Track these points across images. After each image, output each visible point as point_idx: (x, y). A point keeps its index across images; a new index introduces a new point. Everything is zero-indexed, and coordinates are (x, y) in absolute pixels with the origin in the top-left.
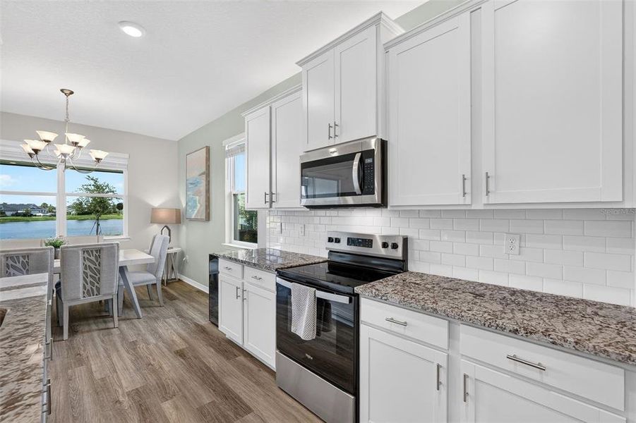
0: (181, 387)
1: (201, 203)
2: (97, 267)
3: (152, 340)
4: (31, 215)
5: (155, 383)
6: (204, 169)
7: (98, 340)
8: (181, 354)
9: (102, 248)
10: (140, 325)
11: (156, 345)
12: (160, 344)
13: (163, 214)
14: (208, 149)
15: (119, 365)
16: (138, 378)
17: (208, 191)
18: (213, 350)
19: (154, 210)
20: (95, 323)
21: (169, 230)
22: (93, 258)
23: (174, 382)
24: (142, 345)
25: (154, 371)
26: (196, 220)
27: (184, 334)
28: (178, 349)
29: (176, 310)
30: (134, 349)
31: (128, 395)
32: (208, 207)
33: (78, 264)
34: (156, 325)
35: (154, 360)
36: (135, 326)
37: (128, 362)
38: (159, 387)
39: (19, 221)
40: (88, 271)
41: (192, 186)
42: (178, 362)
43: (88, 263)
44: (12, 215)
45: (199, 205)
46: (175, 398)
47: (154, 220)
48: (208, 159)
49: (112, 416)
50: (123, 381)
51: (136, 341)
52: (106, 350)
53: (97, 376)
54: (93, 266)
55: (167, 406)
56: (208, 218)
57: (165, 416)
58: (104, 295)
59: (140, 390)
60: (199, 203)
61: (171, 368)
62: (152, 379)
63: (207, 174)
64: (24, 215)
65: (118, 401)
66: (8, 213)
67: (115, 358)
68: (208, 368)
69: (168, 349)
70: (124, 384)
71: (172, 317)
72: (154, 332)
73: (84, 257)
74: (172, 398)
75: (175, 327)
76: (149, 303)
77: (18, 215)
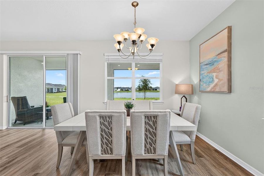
2: (154, 131)
4: (128, 91)
6: (226, 47)
9: (158, 115)
14: (230, 29)
17: (230, 66)
21: (186, 99)
22: (151, 123)
32: (230, 80)
33: (141, 127)
39: (126, 92)
43: (148, 127)
47: (177, 92)
48: (230, 37)
54: (151, 130)
56: (230, 90)
58: (159, 155)
60: (218, 79)
63: (229, 51)
64: (127, 90)
73: (145, 121)
77: (126, 90)
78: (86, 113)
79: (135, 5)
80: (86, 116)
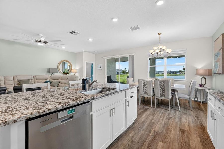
0: (171, 143)
1: (220, 65)
2: (164, 88)
3: (177, 120)
4: (177, 74)
5: (164, 134)
7: (162, 112)
8: (183, 131)
9: (165, 82)
10: (178, 114)
11: (177, 123)
12: (178, 123)
13: (201, 72)
14: (223, 35)
15: (160, 122)
16: (161, 129)
17: (223, 58)
18: (199, 140)
19: (197, 69)
20: (165, 107)
21: (205, 79)
22: (162, 85)
23: (170, 138)
24: (172, 120)
25: (168, 130)
26: (217, 74)
27: (192, 125)
28: (183, 129)
29: (197, 115)
30: (168, 120)
31: (154, 131)
33: (158, 86)
34: (183, 116)
35: (171, 127)
36: (176, 113)
37: (163, 122)
38: (164, 136)
40: (161, 89)
41: (216, 57)
42: (178, 133)
43: (161, 86)
44: (172, 74)
45: (219, 66)
46: (165, 144)
47: (197, 74)
48: (223, 41)
49: (146, 134)
50: (157, 127)
51: (171, 118)
52: (161, 115)
53: (153, 121)
55: (160, 144)
56: (223, 73)
57: (157, 147)
58: (166, 98)
59: (158, 133)
60: (219, 65)
61: (174, 133)
62: (164, 132)
63: (223, 48)
65: (151, 131)
66: (171, 73)
67: (161, 119)
68: (189, 144)
69: (179, 126)
70: (157, 128)
71: (193, 116)
72: (180, 118)
73: (160, 84)
74: (164, 143)
75: (190, 120)
76: (188, 107)
77: (173, 74)
78: (139, 80)
79: (159, 34)
80: (139, 81)
